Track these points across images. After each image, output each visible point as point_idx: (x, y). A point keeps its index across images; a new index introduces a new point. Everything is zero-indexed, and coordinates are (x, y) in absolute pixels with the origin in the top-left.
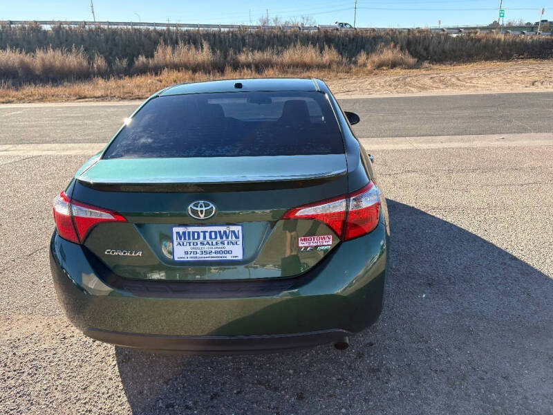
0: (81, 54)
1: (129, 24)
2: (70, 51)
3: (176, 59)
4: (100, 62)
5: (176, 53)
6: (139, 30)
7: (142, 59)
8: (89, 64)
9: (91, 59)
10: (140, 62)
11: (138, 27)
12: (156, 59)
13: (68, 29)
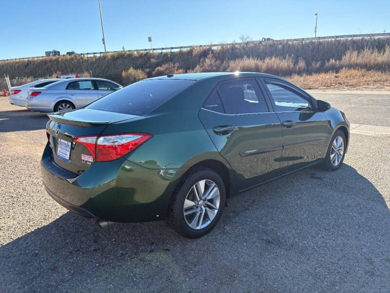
0: (290, 60)
1: (333, 37)
2: (285, 58)
3: (360, 60)
4: (302, 64)
5: (360, 56)
6: (339, 41)
7: (332, 61)
8: (294, 66)
9: (296, 62)
10: (330, 63)
11: (339, 39)
12: (343, 61)
13: (291, 44)
